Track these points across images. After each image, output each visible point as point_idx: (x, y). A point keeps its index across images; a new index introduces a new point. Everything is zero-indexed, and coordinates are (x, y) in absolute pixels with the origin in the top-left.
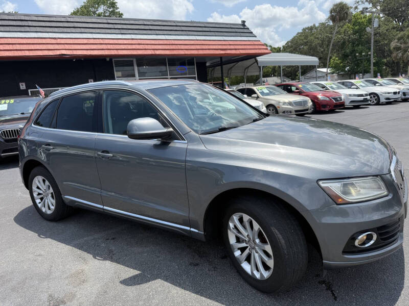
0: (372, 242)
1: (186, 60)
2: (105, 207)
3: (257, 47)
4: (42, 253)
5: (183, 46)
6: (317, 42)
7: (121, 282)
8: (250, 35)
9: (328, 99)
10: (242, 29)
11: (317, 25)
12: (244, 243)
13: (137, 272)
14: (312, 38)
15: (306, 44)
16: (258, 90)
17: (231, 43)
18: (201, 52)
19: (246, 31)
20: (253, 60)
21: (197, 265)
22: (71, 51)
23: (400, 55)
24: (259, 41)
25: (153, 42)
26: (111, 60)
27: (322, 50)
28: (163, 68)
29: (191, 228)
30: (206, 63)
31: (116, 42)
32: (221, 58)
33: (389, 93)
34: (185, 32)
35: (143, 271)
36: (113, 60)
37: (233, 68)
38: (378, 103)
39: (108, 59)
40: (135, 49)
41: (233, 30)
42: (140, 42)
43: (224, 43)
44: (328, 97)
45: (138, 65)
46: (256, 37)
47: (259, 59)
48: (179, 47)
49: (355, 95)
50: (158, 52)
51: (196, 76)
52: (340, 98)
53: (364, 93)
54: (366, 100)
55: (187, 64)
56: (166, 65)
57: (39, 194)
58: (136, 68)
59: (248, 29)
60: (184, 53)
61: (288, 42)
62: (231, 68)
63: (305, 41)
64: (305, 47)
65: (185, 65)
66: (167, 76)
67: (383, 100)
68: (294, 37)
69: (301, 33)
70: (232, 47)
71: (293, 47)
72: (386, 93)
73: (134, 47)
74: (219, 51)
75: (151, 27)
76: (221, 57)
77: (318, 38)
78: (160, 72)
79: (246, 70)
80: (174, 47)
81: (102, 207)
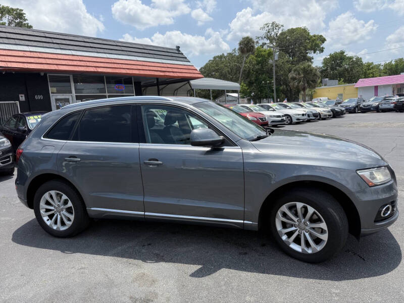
0: (389, 212)
1: (123, 79)
2: (146, 213)
3: (191, 71)
5: (124, 65)
6: (226, 69)
8: (185, 60)
9: (255, 119)
10: (176, 53)
11: (225, 55)
12: (292, 227)
15: (217, 71)
17: (169, 66)
18: (141, 72)
19: (180, 56)
20: (186, 83)
21: (246, 254)
23: (296, 84)
24: (193, 66)
25: (94, 59)
26: (45, 75)
27: (231, 77)
28: (100, 86)
29: (244, 221)
30: (141, 82)
31: (55, 56)
32: (157, 79)
33: (299, 115)
36: (48, 75)
38: (291, 123)
39: (42, 74)
40: (76, 66)
41: (170, 54)
42: (81, 58)
43: (162, 65)
44: (256, 118)
45: (76, 82)
46: (189, 62)
47: (192, 82)
48: (121, 66)
49: (274, 116)
50: (100, 70)
51: (135, 94)
52: (265, 118)
53: (281, 114)
54: (283, 120)
56: (104, 83)
57: (47, 210)
58: (72, 84)
59: (182, 54)
60: (126, 72)
62: (164, 88)
63: (216, 68)
64: (216, 74)
65: (122, 84)
66: (105, 93)
67: (294, 120)
69: (213, 61)
70: (170, 70)
72: (296, 115)
73: (75, 63)
74: (159, 72)
75: (92, 45)
76: (157, 78)
77: (227, 66)
78: (98, 89)
79: (176, 92)
80: (115, 66)
81: (143, 213)
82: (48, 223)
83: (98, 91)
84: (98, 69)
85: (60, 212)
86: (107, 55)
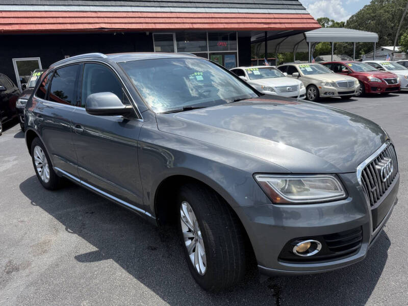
0: (316, 252)
1: (229, 34)
2: (82, 182)
3: (305, 21)
4: (26, 219)
5: (223, 19)
6: (387, 15)
7: (76, 257)
8: (299, 7)
9: (379, 81)
13: (95, 249)
14: (382, 11)
15: (373, 18)
16: (300, 68)
17: (276, 16)
18: (242, 26)
19: (295, 3)
20: (301, 35)
21: (155, 249)
22: (110, 25)
24: (309, 14)
25: (192, 15)
26: (151, 34)
27: (393, 25)
28: (202, 43)
29: (146, 211)
30: (250, 38)
31: (154, 15)
32: (266, 33)
34: (227, 4)
35: (101, 249)
36: (153, 34)
37: (281, 44)
39: (148, 33)
40: (172, 23)
41: (280, 2)
42: (178, 15)
43: (268, 16)
44: (380, 79)
45: (178, 40)
46: (305, 9)
47: (308, 34)
48: (219, 21)
50: (196, 26)
51: (238, 51)
52: (396, 80)
55: (229, 39)
56: (206, 40)
57: (40, 163)
58: (175, 43)
60: (223, 27)
61: (353, 17)
62: (280, 43)
63: (373, 15)
64: (372, 22)
65: (227, 40)
66: (207, 51)
68: (361, 11)
69: (369, 6)
70: (277, 21)
71: (357, 22)
73: (172, 20)
74: (262, 25)
76: (266, 31)
77: (388, 12)
80: (213, 20)
82: (40, 173)
83: (200, 49)
84: (194, 25)
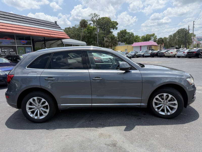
2: (93, 104)
3: (63, 35)
8: (60, 29)
9: (98, 60)
10: (55, 25)
12: (160, 104)
14: (70, 33)
17: (52, 31)
18: (38, 34)
19: (57, 26)
20: (60, 41)
25: (11, 25)
29: (141, 104)
30: (34, 39)
32: (44, 38)
35: (127, 125)
40: (0, 28)
41: (52, 25)
42: (3, 24)
43: (49, 31)
46: (62, 30)
47: (63, 40)
48: (27, 30)
49: (105, 59)
50: (15, 31)
51: (32, 46)
52: (102, 60)
56: (15, 39)
59: (58, 26)
60: (29, 34)
70: (53, 33)
74: (47, 34)
75: (9, 17)
77: (72, 33)
78: (11, 42)
79: (51, 45)
80: (23, 30)
81: (91, 104)
82: (31, 116)
84: (13, 31)
85: (39, 109)
86: (18, 23)
